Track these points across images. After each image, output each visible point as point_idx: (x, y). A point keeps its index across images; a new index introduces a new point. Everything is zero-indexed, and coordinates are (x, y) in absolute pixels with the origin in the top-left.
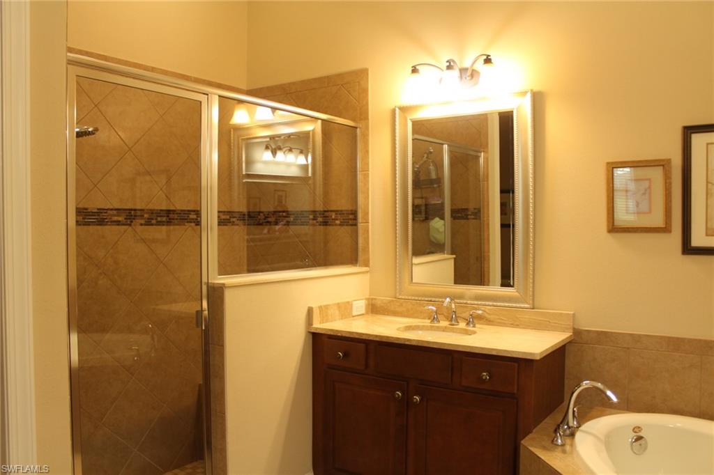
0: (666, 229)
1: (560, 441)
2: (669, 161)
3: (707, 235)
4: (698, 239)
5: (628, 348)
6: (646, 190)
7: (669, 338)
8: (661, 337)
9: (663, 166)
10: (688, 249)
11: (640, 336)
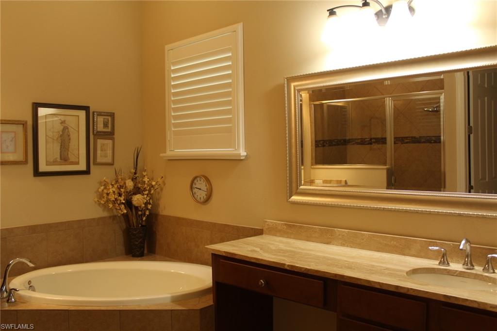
0: (25, 162)
1: (13, 300)
2: (26, 122)
3: (47, 165)
4: (43, 168)
5: (5, 238)
6: (13, 139)
7: (29, 226)
8: (25, 227)
9: (23, 124)
10: (37, 173)
11: (12, 229)
